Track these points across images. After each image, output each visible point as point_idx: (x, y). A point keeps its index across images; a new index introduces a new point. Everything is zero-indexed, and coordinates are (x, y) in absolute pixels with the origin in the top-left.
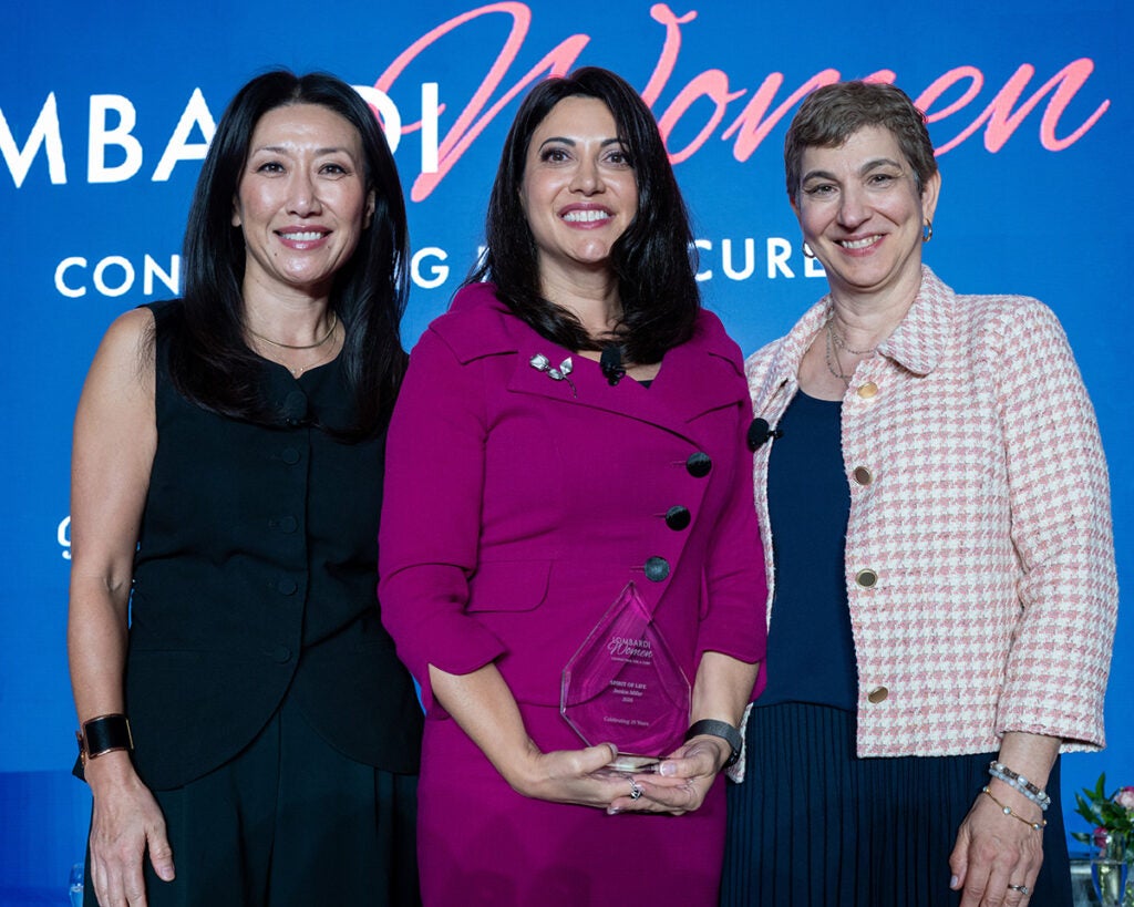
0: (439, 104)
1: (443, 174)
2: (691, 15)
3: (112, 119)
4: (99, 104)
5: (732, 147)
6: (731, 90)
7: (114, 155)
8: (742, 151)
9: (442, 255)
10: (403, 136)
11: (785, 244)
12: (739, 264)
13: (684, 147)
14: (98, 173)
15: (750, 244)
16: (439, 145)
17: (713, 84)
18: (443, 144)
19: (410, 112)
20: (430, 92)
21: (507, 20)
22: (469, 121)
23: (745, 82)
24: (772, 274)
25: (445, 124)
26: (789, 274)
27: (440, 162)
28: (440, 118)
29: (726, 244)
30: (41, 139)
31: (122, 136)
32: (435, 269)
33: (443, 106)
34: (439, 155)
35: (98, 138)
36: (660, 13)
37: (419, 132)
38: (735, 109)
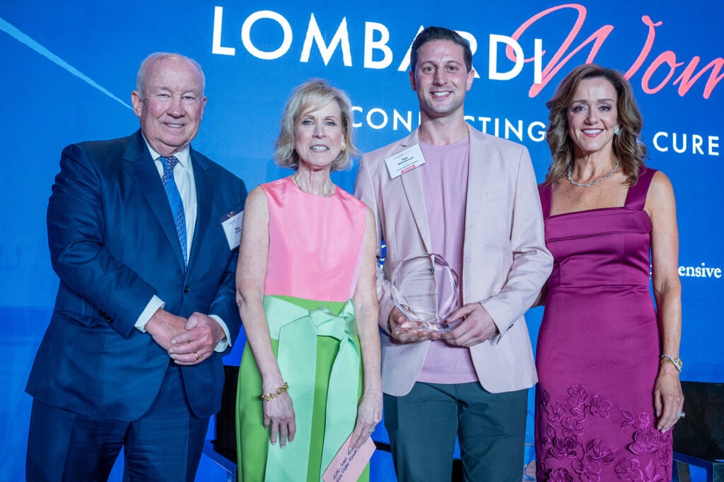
0: (543, 50)
1: (544, 85)
2: (660, 23)
3: (377, 36)
4: (370, 27)
5: (678, 89)
6: (677, 62)
7: (378, 55)
8: (682, 91)
9: (543, 126)
10: (525, 63)
11: (700, 138)
12: (680, 146)
13: (656, 86)
14: (369, 63)
15: (685, 136)
16: (542, 71)
17: (669, 57)
18: (544, 70)
19: (529, 52)
20: (538, 43)
21: (576, 13)
22: (557, 61)
23: (684, 58)
24: (694, 152)
25: (545, 60)
26: (702, 152)
27: (543, 79)
28: (543, 57)
29: (674, 135)
30: (339, 41)
31: (382, 45)
32: (540, 133)
33: (544, 51)
34: (542, 75)
35: (369, 45)
36: (646, 20)
37: (533, 62)
38: (679, 71)
